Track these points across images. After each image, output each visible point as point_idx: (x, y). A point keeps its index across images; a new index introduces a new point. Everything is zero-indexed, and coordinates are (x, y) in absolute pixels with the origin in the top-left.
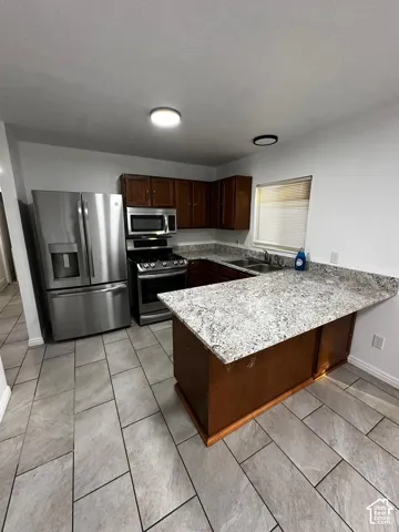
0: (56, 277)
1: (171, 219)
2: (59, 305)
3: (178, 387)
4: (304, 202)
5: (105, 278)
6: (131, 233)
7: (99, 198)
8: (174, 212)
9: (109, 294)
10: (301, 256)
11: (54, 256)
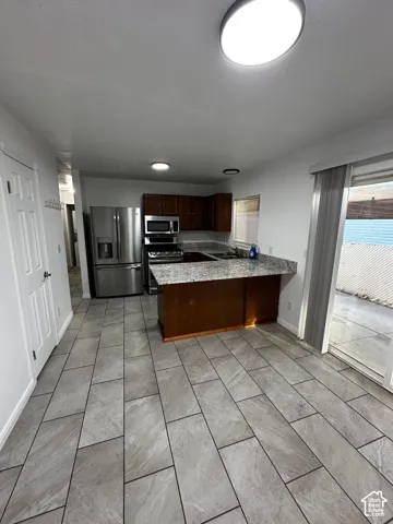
0: (100, 257)
1: (175, 223)
2: (101, 275)
3: (159, 321)
4: (255, 213)
5: (131, 260)
6: (147, 232)
7: (130, 210)
8: (177, 219)
9: (133, 271)
10: (254, 249)
11: (99, 245)
